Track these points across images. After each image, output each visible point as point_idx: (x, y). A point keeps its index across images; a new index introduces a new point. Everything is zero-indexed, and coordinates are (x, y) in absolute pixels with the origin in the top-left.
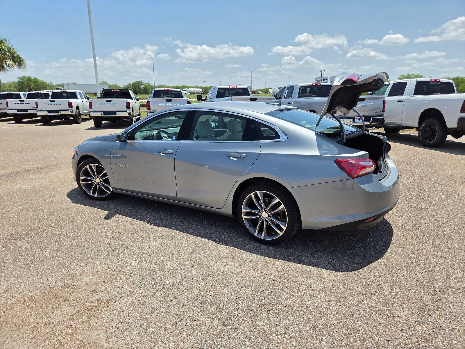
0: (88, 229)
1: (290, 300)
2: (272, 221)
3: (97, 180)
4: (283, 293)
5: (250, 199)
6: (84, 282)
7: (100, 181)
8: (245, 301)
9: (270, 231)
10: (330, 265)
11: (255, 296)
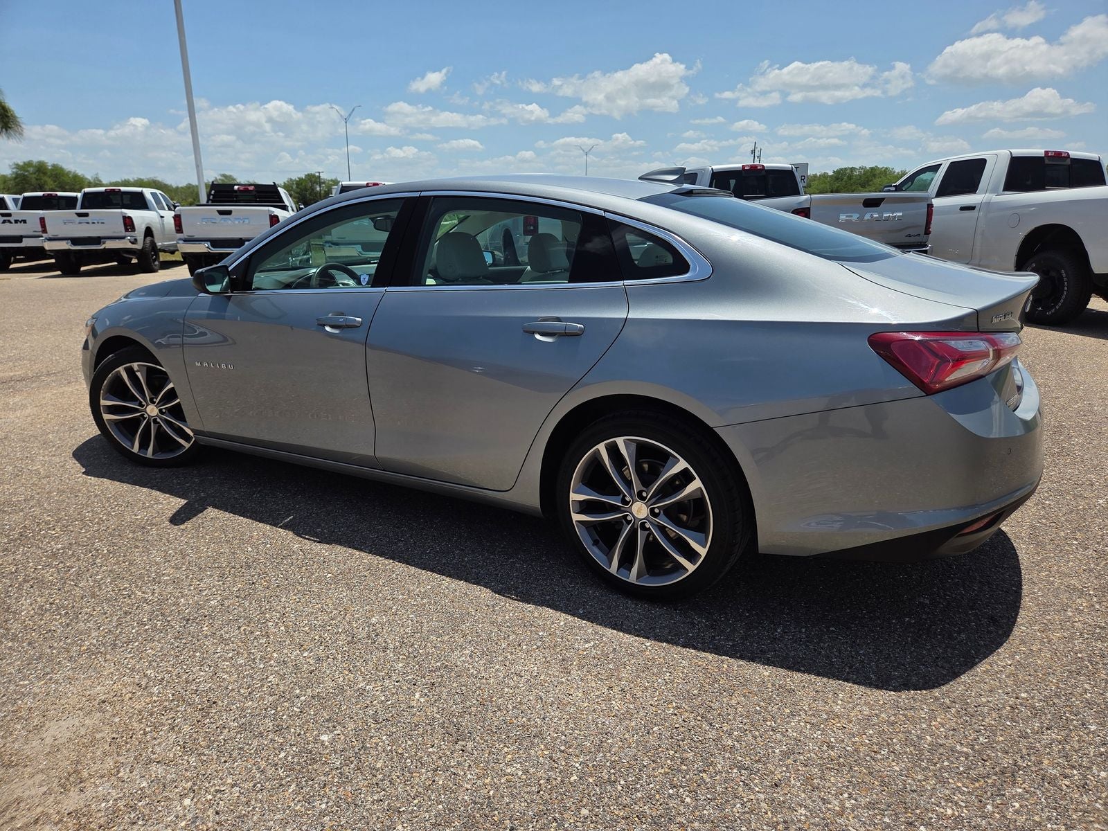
0: (104, 555)
1: (738, 805)
2: (662, 529)
3: (152, 410)
4: (711, 778)
5: (596, 460)
6: (49, 741)
7: (160, 411)
8: (585, 812)
9: (656, 560)
10: (850, 668)
11: (619, 788)
